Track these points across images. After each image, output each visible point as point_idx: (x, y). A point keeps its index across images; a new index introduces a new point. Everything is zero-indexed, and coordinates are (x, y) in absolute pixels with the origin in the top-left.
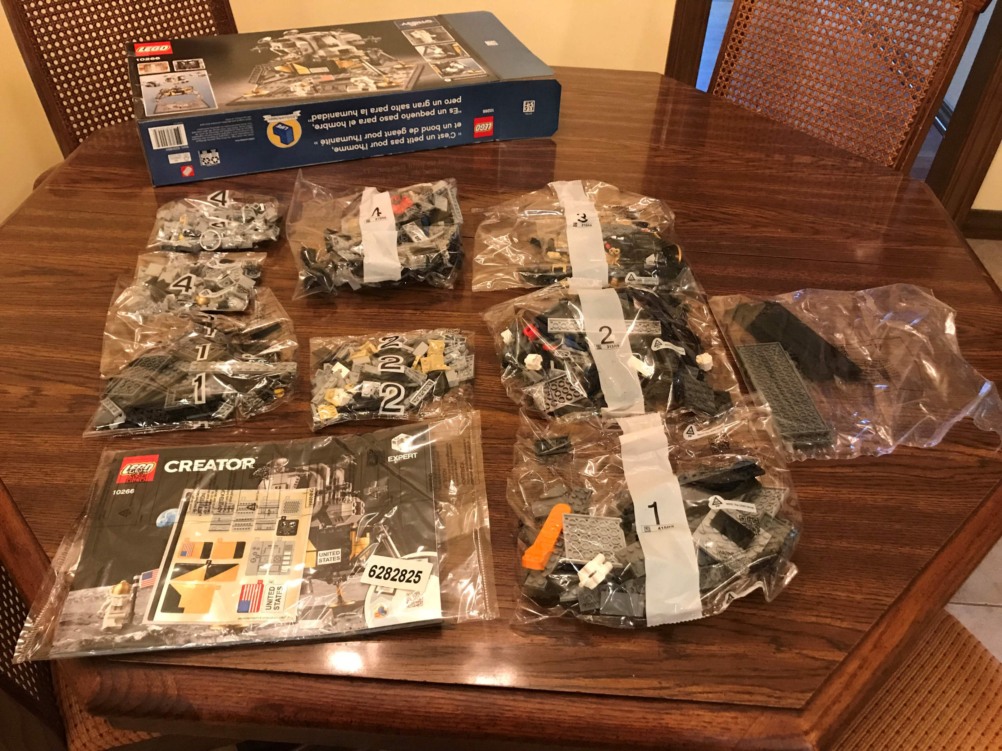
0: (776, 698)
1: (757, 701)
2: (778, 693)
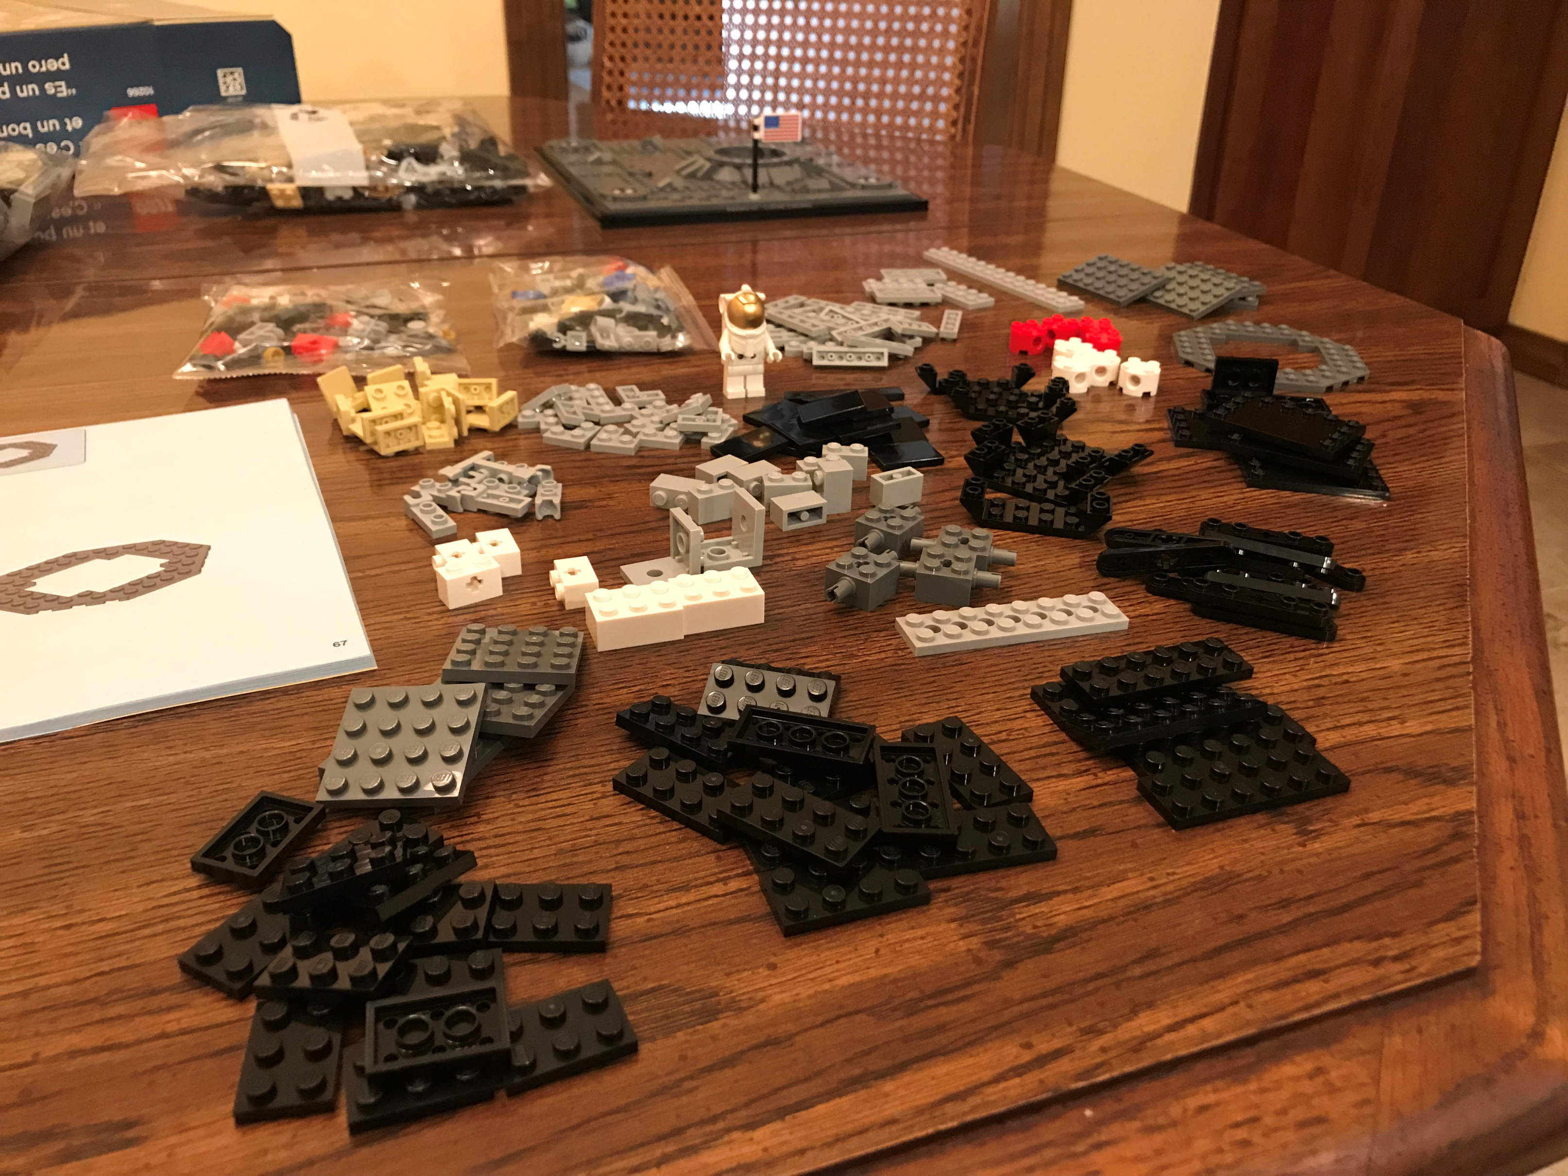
0: (1397, 959)
1: (1353, 990)
2: (1392, 947)
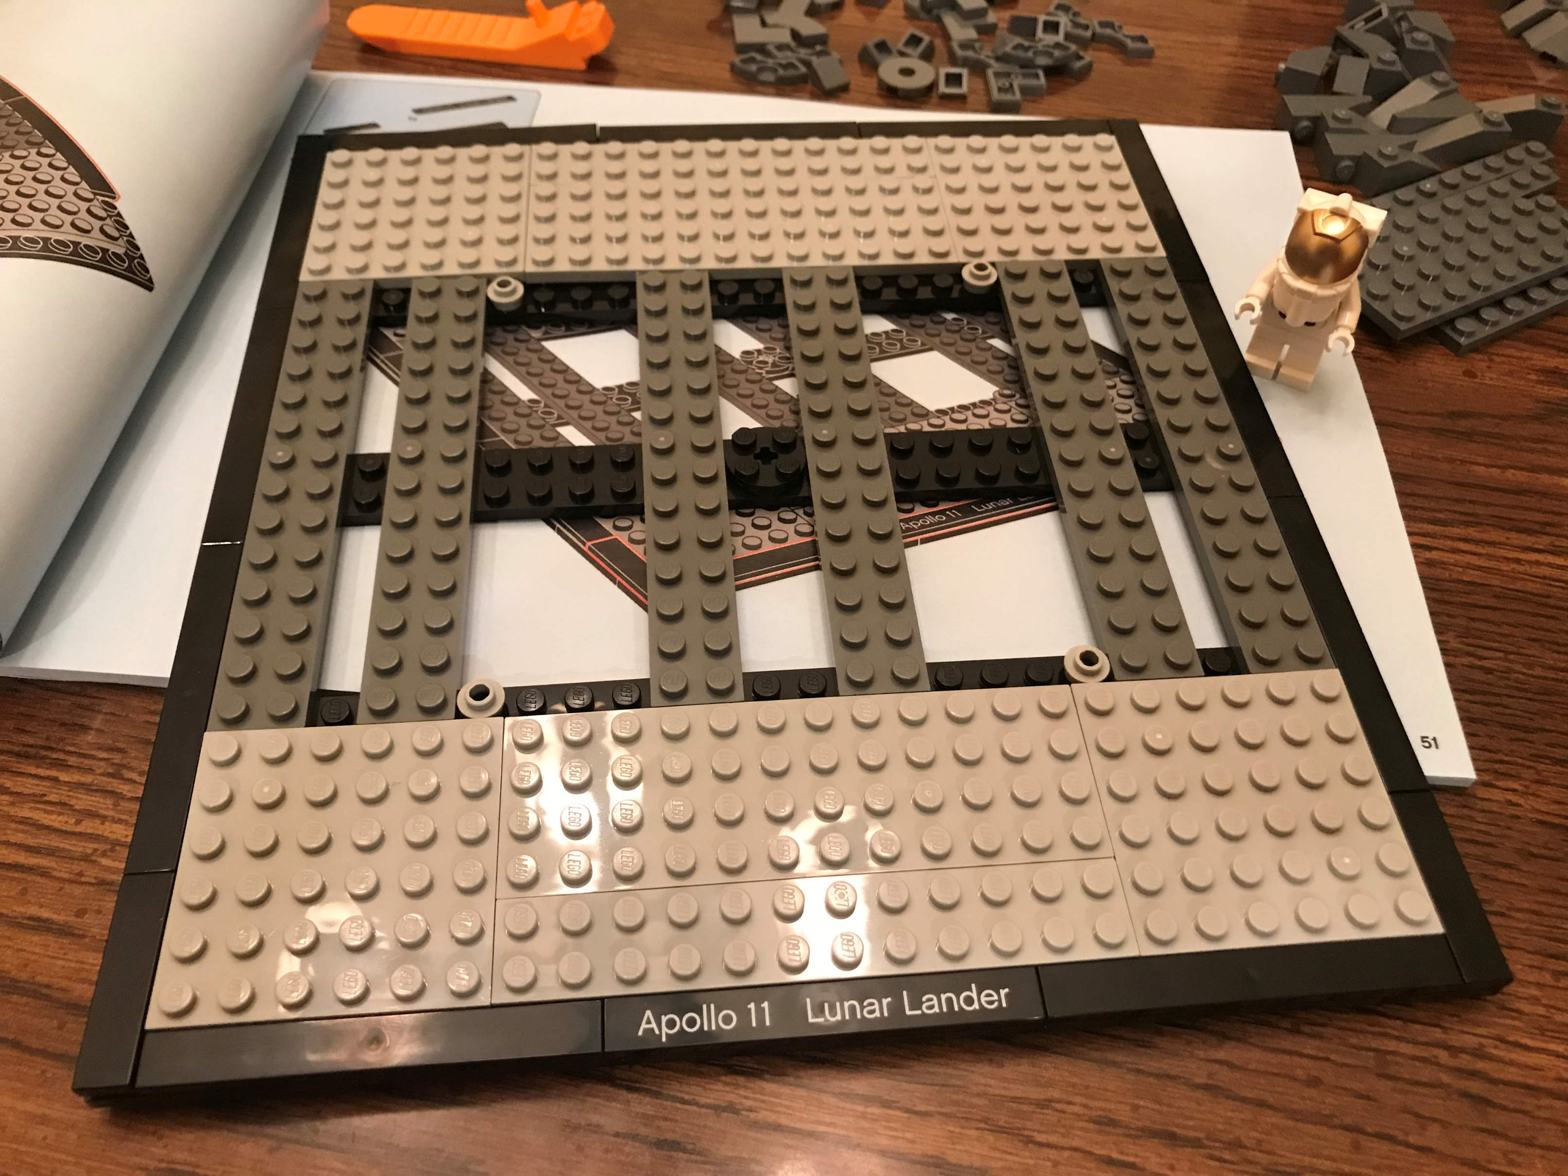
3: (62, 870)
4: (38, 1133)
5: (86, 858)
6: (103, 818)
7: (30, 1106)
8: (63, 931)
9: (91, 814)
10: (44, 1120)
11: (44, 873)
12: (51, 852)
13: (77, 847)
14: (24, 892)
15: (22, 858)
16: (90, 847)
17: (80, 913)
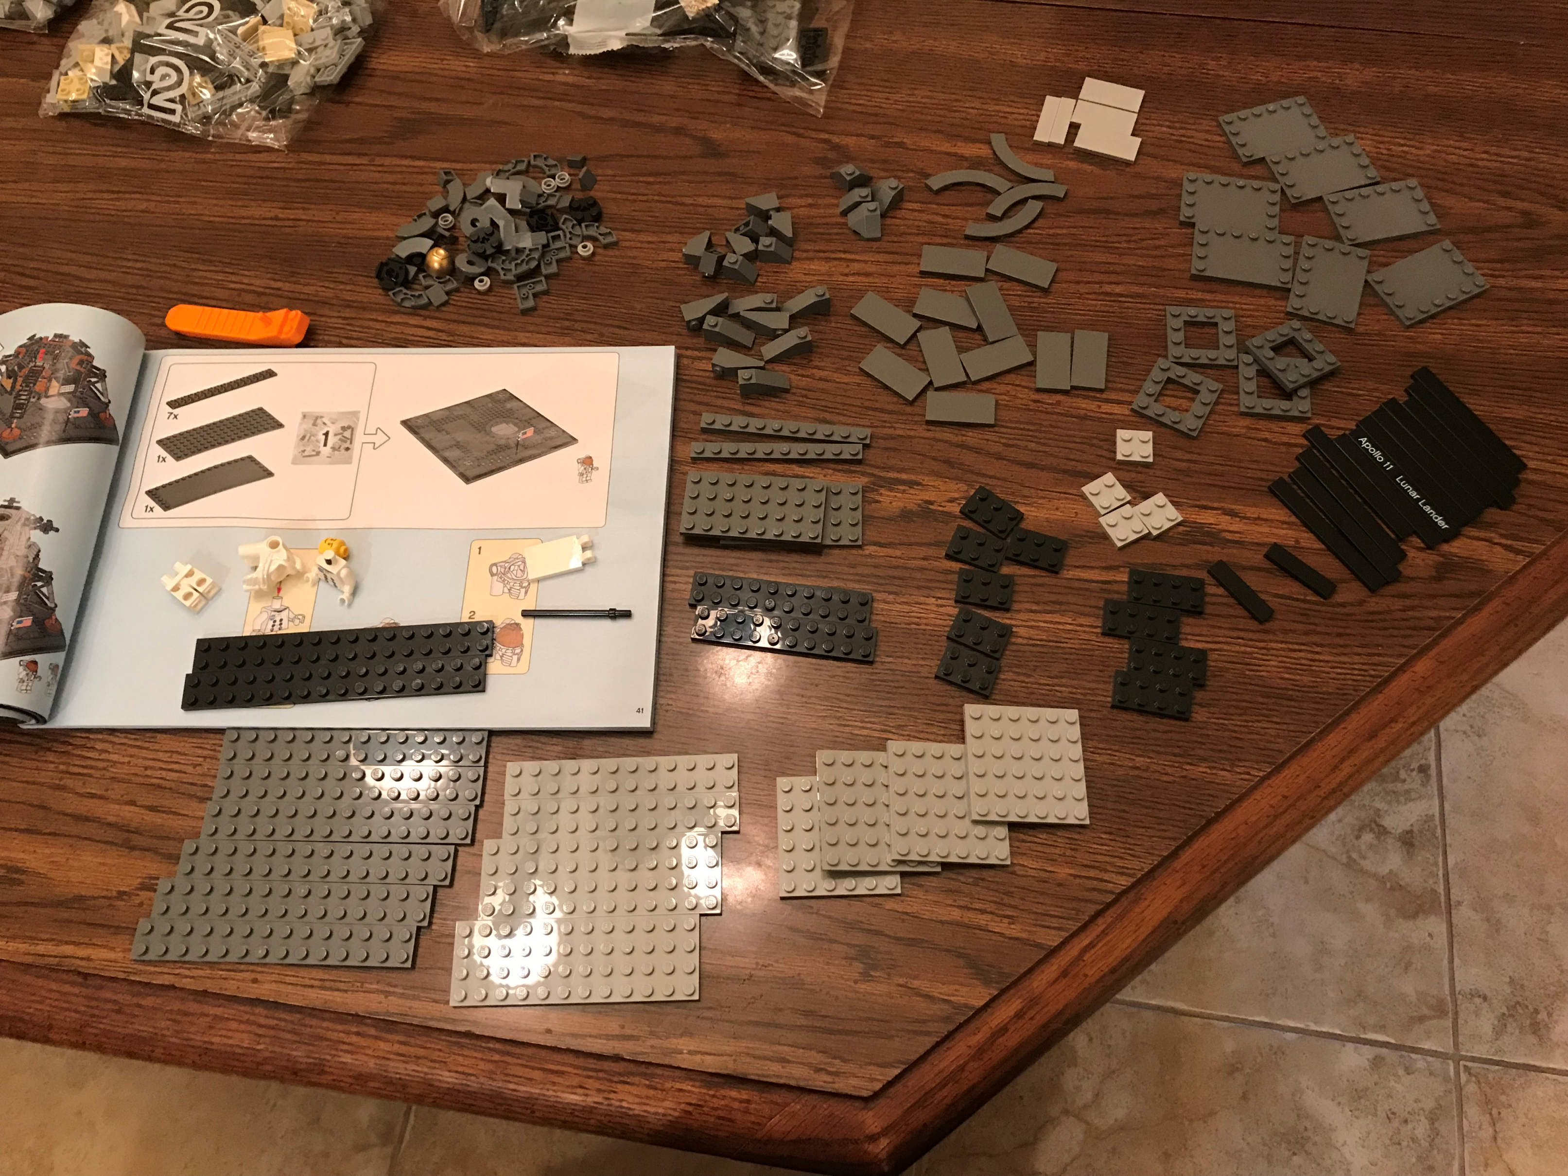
0: (830, 1073)
2: (837, 1065)
3: (98, 774)
4: (102, 869)
5: (104, 769)
6: (109, 752)
7: (99, 860)
8: (101, 797)
9: (106, 751)
10: (103, 864)
11: (90, 776)
12: (92, 767)
13: (100, 765)
14: (84, 784)
15: (81, 770)
16: (105, 764)
17: (107, 790)
